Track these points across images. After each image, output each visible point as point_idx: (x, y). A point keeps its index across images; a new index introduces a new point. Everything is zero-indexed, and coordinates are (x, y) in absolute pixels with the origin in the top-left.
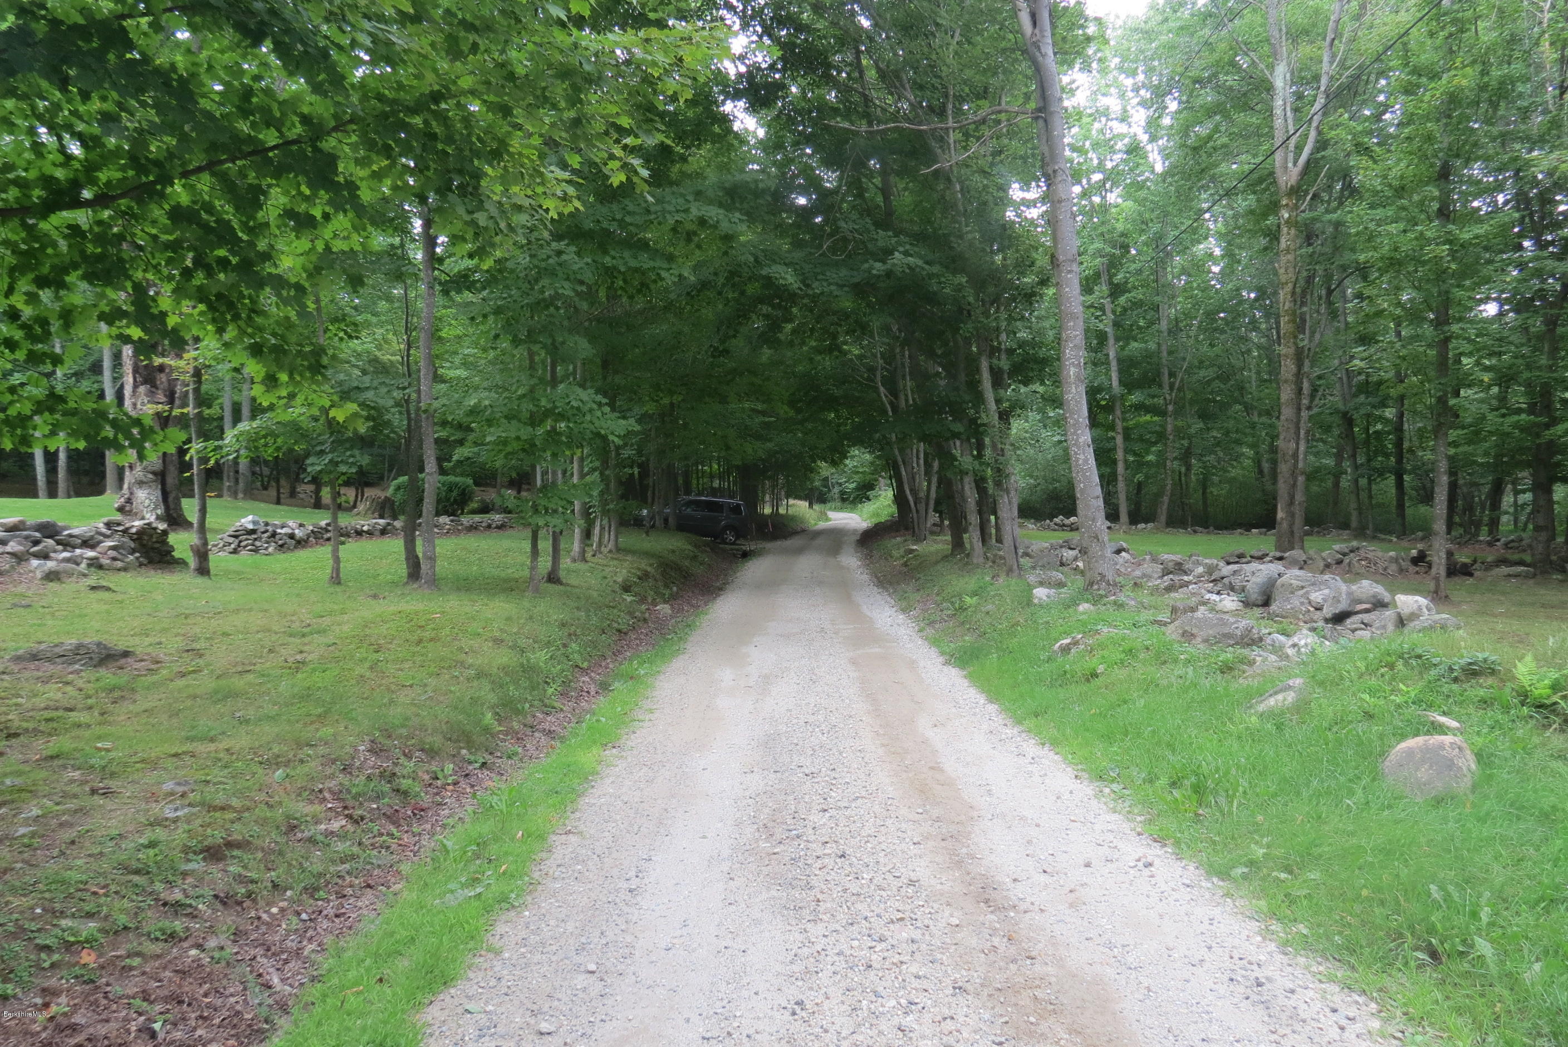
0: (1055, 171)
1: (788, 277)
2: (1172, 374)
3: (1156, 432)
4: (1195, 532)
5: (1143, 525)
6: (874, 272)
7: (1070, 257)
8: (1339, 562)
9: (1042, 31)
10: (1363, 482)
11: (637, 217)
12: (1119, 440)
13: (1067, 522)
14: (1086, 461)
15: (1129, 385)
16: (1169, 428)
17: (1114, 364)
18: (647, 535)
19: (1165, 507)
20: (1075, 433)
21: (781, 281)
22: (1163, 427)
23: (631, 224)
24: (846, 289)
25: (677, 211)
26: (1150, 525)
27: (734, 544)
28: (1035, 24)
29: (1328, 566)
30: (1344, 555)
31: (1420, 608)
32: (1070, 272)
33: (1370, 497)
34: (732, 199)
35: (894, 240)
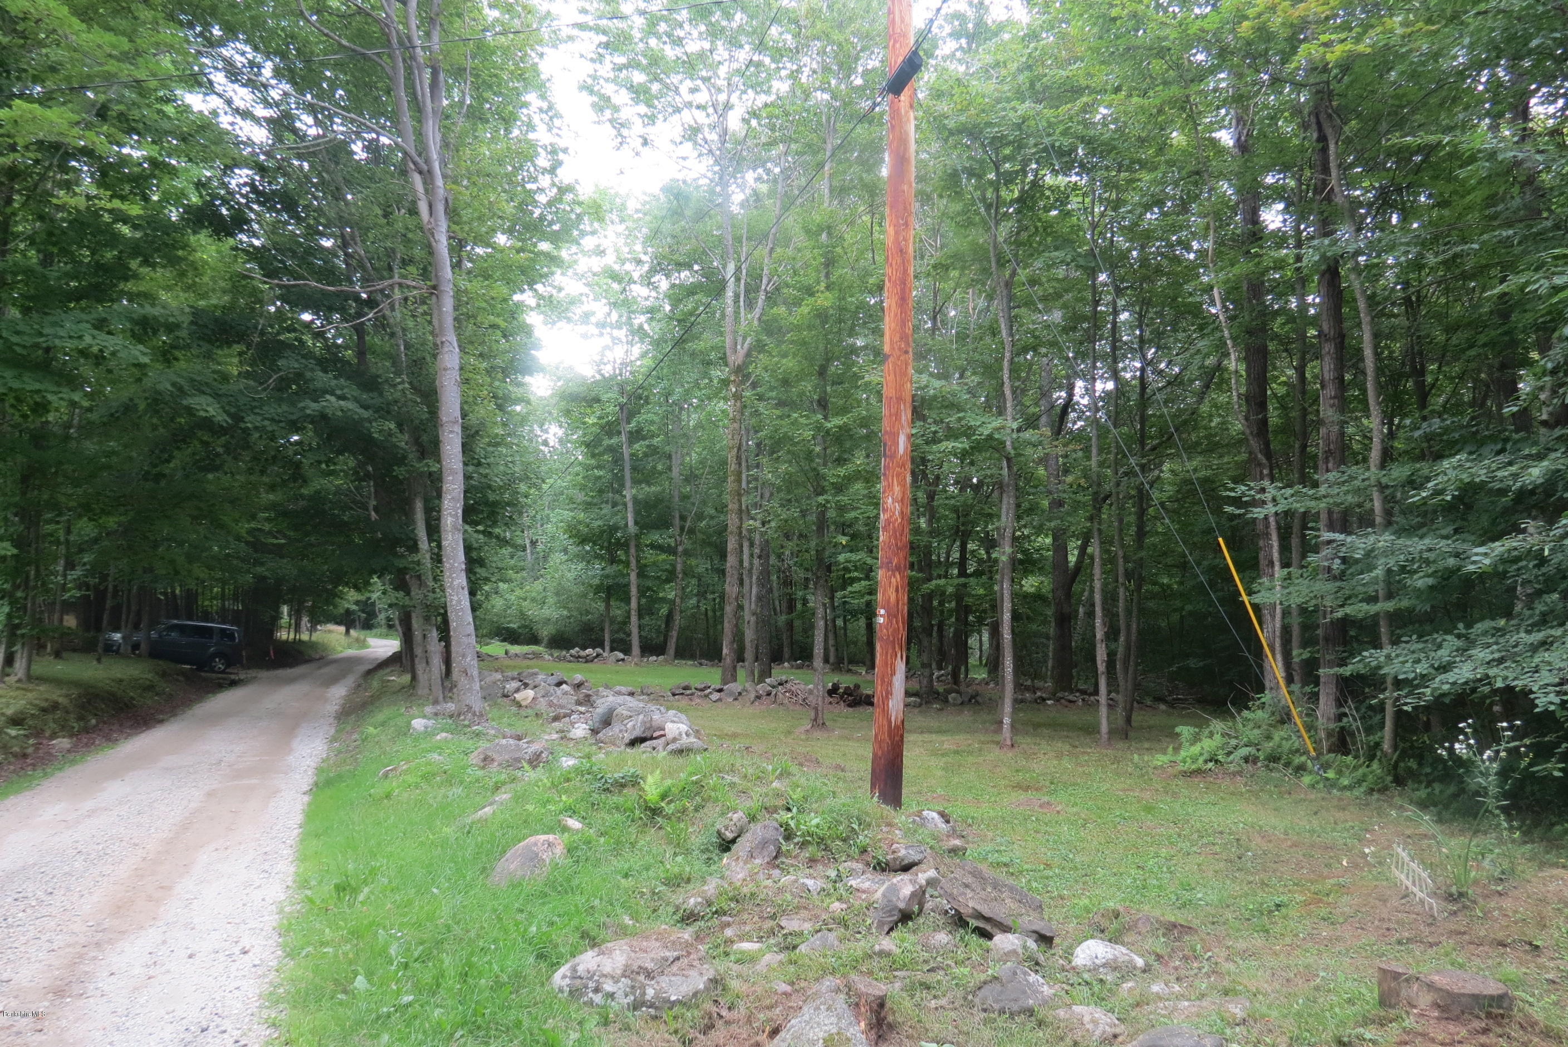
0: (442, 343)
1: (210, 409)
2: (683, 518)
3: (666, 570)
4: (701, 664)
5: (654, 658)
6: (308, 412)
7: (452, 419)
8: (769, 694)
9: (436, 221)
10: (839, 622)
11: (26, 338)
12: (633, 577)
13: (582, 653)
14: (459, 601)
15: (645, 525)
16: (679, 567)
17: (630, 505)
18: (99, 660)
19: (674, 640)
20: (450, 576)
21: (202, 414)
22: (674, 566)
23: (17, 344)
24: (282, 424)
25: (70, 337)
26: (661, 658)
27: (223, 672)
28: (431, 214)
29: (758, 697)
30: (773, 687)
31: (680, 734)
32: (451, 432)
33: (845, 634)
34: (145, 329)
35: (334, 383)
